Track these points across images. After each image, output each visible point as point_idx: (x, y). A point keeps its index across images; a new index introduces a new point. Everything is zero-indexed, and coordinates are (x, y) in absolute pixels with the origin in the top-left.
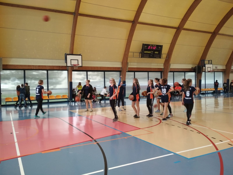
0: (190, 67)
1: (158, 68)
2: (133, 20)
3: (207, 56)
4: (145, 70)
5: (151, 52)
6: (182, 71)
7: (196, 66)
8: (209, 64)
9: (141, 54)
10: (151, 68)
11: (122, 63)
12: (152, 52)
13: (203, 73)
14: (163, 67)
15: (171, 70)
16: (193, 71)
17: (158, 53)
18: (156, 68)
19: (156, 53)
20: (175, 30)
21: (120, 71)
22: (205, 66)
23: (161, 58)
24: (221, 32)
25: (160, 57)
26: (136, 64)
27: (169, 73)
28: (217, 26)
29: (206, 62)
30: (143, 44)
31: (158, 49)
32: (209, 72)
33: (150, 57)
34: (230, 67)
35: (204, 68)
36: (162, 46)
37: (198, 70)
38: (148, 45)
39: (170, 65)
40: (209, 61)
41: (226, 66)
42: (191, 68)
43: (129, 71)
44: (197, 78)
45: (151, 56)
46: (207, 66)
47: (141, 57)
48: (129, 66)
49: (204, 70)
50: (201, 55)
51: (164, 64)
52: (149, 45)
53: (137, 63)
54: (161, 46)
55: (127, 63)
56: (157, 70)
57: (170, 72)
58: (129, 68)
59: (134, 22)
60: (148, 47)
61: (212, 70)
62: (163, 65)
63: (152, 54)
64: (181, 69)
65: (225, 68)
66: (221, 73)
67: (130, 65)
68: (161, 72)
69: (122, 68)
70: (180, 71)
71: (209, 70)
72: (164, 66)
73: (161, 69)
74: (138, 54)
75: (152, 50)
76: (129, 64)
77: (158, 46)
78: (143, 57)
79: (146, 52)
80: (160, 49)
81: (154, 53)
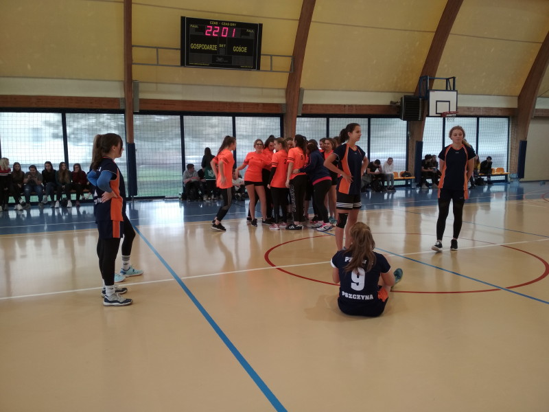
5: (218, 48)
7: (401, 100)
9: (179, 55)
11: (124, 84)
12: (221, 46)
17: (245, 49)
19: (235, 49)
25: (256, 67)
30: (183, 18)
31: (243, 37)
33: (215, 64)
36: (261, 25)
37: (410, 109)
38: (203, 23)
39: (300, 92)
40: (447, 79)
44: (412, 135)
45: (220, 60)
46: (435, 96)
47: (179, 63)
51: (287, 91)
52: (207, 22)
54: (258, 28)
58: (140, 99)
60: (202, 29)
61: (453, 110)
62: (283, 93)
63: (222, 53)
66: (504, 122)
68: (281, 117)
69: (124, 100)
70: (347, 113)
71: (443, 108)
72: (286, 97)
73: (277, 105)
75: (222, 40)
77: (242, 27)
78: (188, 64)
79: (199, 46)
80: (251, 37)
81: (229, 50)
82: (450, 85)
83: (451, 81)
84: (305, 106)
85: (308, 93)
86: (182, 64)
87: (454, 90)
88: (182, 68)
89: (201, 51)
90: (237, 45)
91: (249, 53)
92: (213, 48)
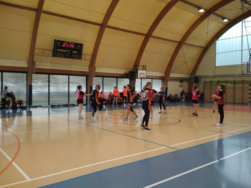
1: (81, 72)
2: (37, 8)
7: (128, 72)
12: (68, 50)
13: (137, 80)
14: (87, 71)
15: (97, 75)
17: (77, 52)
19: (73, 52)
23: (83, 59)
24: (155, 34)
26: (49, 64)
27: (94, 78)
28: (150, 27)
30: (55, 40)
31: (76, 48)
32: (142, 78)
33: (65, 57)
36: (83, 44)
38: (62, 42)
39: (95, 68)
41: (165, 73)
45: (67, 55)
47: (52, 56)
54: (81, 45)
55: (33, 63)
59: (38, 11)
60: (62, 44)
61: (145, 76)
62: (88, 68)
63: (68, 53)
65: (163, 75)
66: (160, 80)
67: (38, 65)
68: (86, 76)
69: (28, 68)
71: (142, 76)
75: (69, 48)
77: (76, 44)
78: (56, 56)
79: (60, 50)
80: (79, 48)
81: (71, 52)
82: (144, 68)
83: (144, 67)
84: (96, 73)
85: (97, 68)
86: (54, 56)
87: (145, 70)
89: (61, 52)
91: (78, 54)
92: (65, 51)
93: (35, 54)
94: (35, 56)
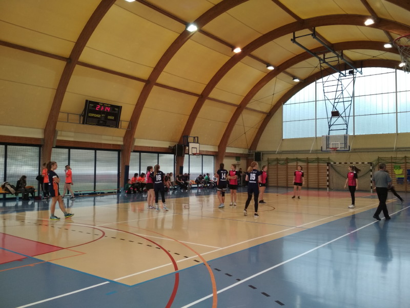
0: (166, 145)
1: (113, 145)
2: (68, 57)
3: (192, 131)
4: (90, 147)
5: (101, 116)
6: (154, 151)
7: (175, 145)
8: (194, 143)
9: (82, 118)
10: (101, 144)
11: (45, 131)
12: (103, 115)
13: (186, 156)
14: (121, 143)
15: (136, 149)
16: (170, 152)
17: (113, 118)
18: (110, 144)
19: (110, 117)
20: (143, 84)
21: (40, 146)
22: (188, 146)
23: (120, 127)
24: (211, 95)
25: (117, 126)
26: (72, 134)
27: (132, 153)
28: (205, 86)
29: (190, 139)
30: (87, 101)
31: (113, 112)
32: (194, 154)
33: (98, 124)
34: (225, 149)
35: (187, 148)
36: (121, 107)
37: (179, 151)
38: (96, 104)
39: (134, 140)
40: (194, 138)
41: (219, 146)
42: (168, 147)
43: (57, 147)
44: (177, 163)
45: (101, 122)
46: (191, 145)
47: (81, 122)
48: (59, 138)
49: (187, 152)
50: (183, 128)
51: (124, 138)
53: (75, 132)
54: (120, 108)
55: (55, 132)
56: (112, 148)
57: (135, 151)
58: (57, 140)
59: (71, 61)
60: (95, 107)
61: (198, 152)
62: (122, 139)
63: (103, 119)
64: (152, 147)
65: (217, 150)
66: (212, 157)
67: (61, 136)
68: (119, 151)
69: (43, 139)
70: (150, 151)
71: (194, 151)
72: (124, 141)
73: (119, 145)
74: (78, 117)
75: (103, 112)
76: (59, 133)
77: (113, 107)
78: (86, 124)
79: (92, 115)
80: (116, 112)
81: (106, 118)
82: (196, 140)
83: (196, 138)
84: (135, 146)
85: (136, 140)
86: (83, 123)
87: (198, 143)
88: (83, 125)
89: (93, 117)
90: (110, 116)
91: (115, 120)
92: (98, 116)
93: (58, 120)
94: (58, 123)
